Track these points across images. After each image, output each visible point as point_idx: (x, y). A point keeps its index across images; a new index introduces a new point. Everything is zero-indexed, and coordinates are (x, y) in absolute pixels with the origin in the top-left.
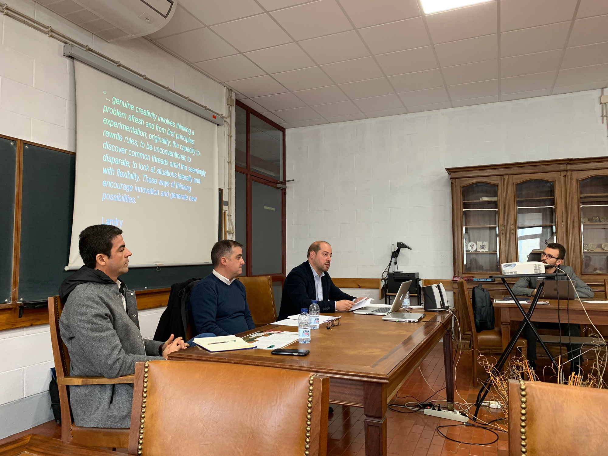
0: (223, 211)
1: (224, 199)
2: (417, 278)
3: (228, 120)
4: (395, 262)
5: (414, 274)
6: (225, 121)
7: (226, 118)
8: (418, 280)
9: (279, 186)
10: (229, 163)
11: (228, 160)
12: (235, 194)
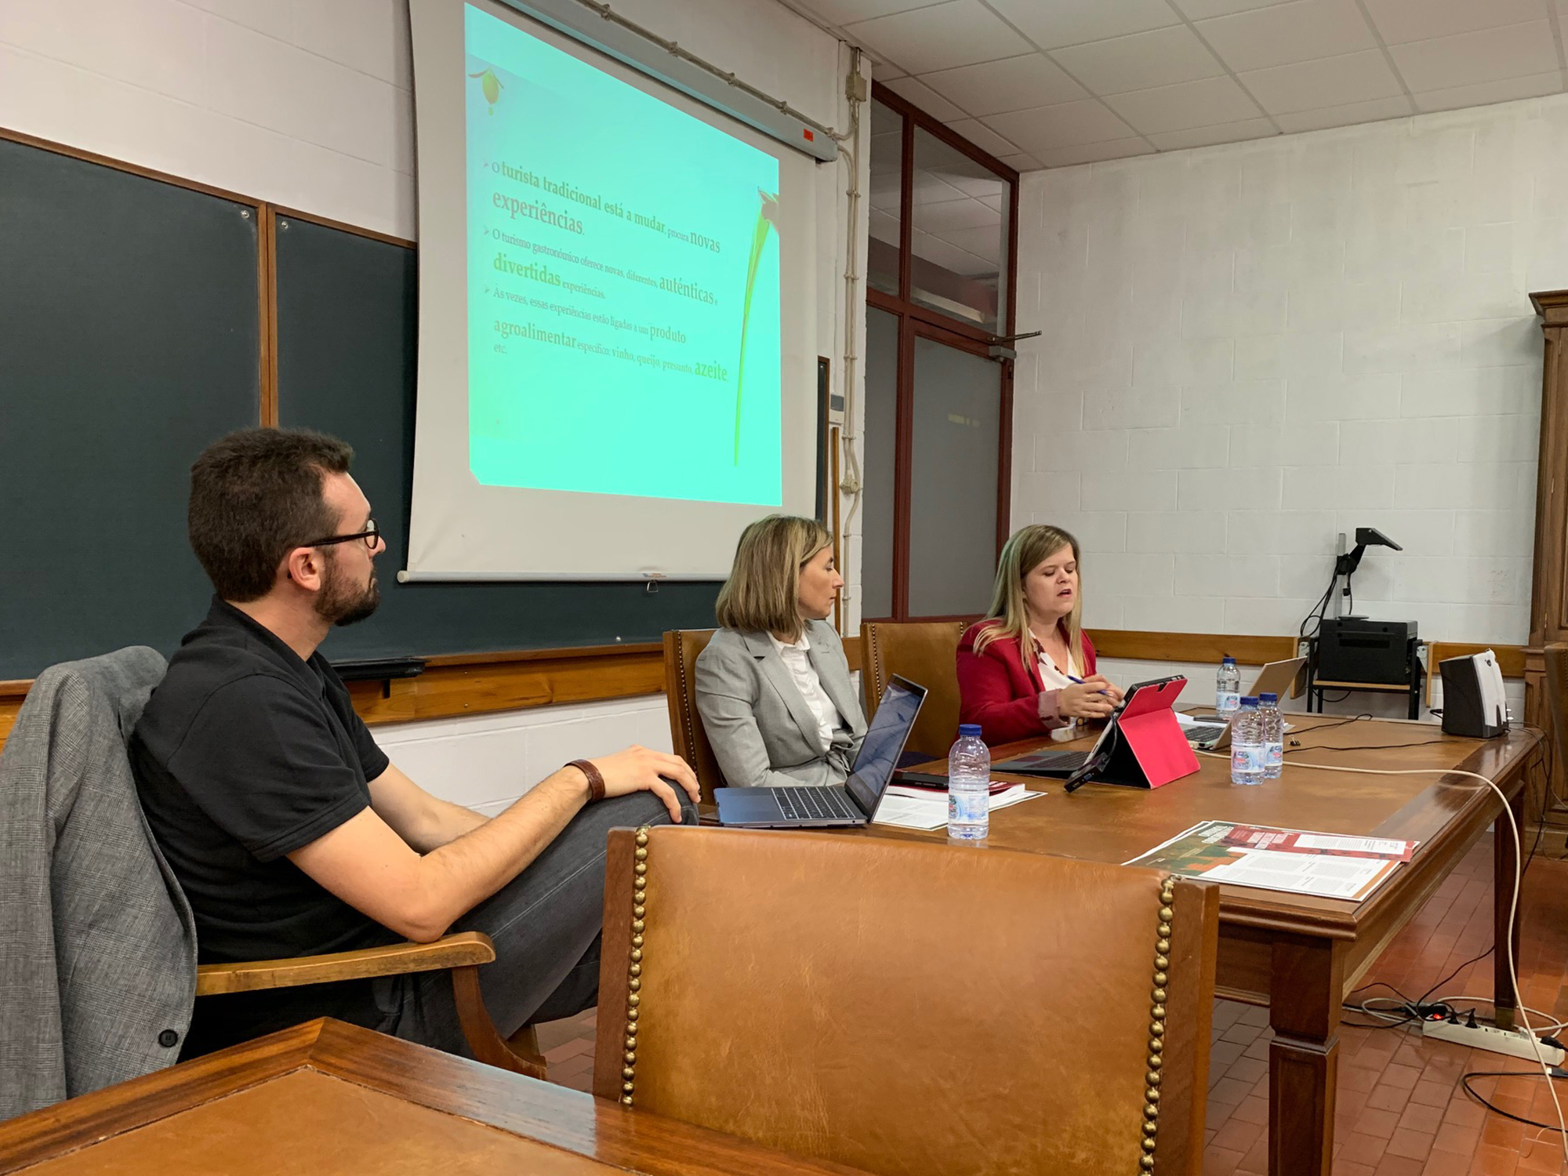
0: (831, 427)
1: (832, 391)
2: (1411, 637)
3: (848, 145)
4: (1346, 587)
5: (1405, 625)
6: (840, 149)
7: (843, 140)
8: (1414, 644)
9: (992, 351)
10: (850, 280)
11: (847, 270)
12: (864, 375)
